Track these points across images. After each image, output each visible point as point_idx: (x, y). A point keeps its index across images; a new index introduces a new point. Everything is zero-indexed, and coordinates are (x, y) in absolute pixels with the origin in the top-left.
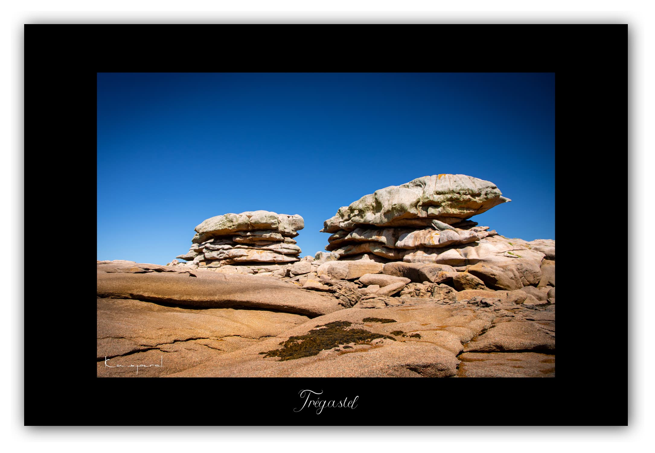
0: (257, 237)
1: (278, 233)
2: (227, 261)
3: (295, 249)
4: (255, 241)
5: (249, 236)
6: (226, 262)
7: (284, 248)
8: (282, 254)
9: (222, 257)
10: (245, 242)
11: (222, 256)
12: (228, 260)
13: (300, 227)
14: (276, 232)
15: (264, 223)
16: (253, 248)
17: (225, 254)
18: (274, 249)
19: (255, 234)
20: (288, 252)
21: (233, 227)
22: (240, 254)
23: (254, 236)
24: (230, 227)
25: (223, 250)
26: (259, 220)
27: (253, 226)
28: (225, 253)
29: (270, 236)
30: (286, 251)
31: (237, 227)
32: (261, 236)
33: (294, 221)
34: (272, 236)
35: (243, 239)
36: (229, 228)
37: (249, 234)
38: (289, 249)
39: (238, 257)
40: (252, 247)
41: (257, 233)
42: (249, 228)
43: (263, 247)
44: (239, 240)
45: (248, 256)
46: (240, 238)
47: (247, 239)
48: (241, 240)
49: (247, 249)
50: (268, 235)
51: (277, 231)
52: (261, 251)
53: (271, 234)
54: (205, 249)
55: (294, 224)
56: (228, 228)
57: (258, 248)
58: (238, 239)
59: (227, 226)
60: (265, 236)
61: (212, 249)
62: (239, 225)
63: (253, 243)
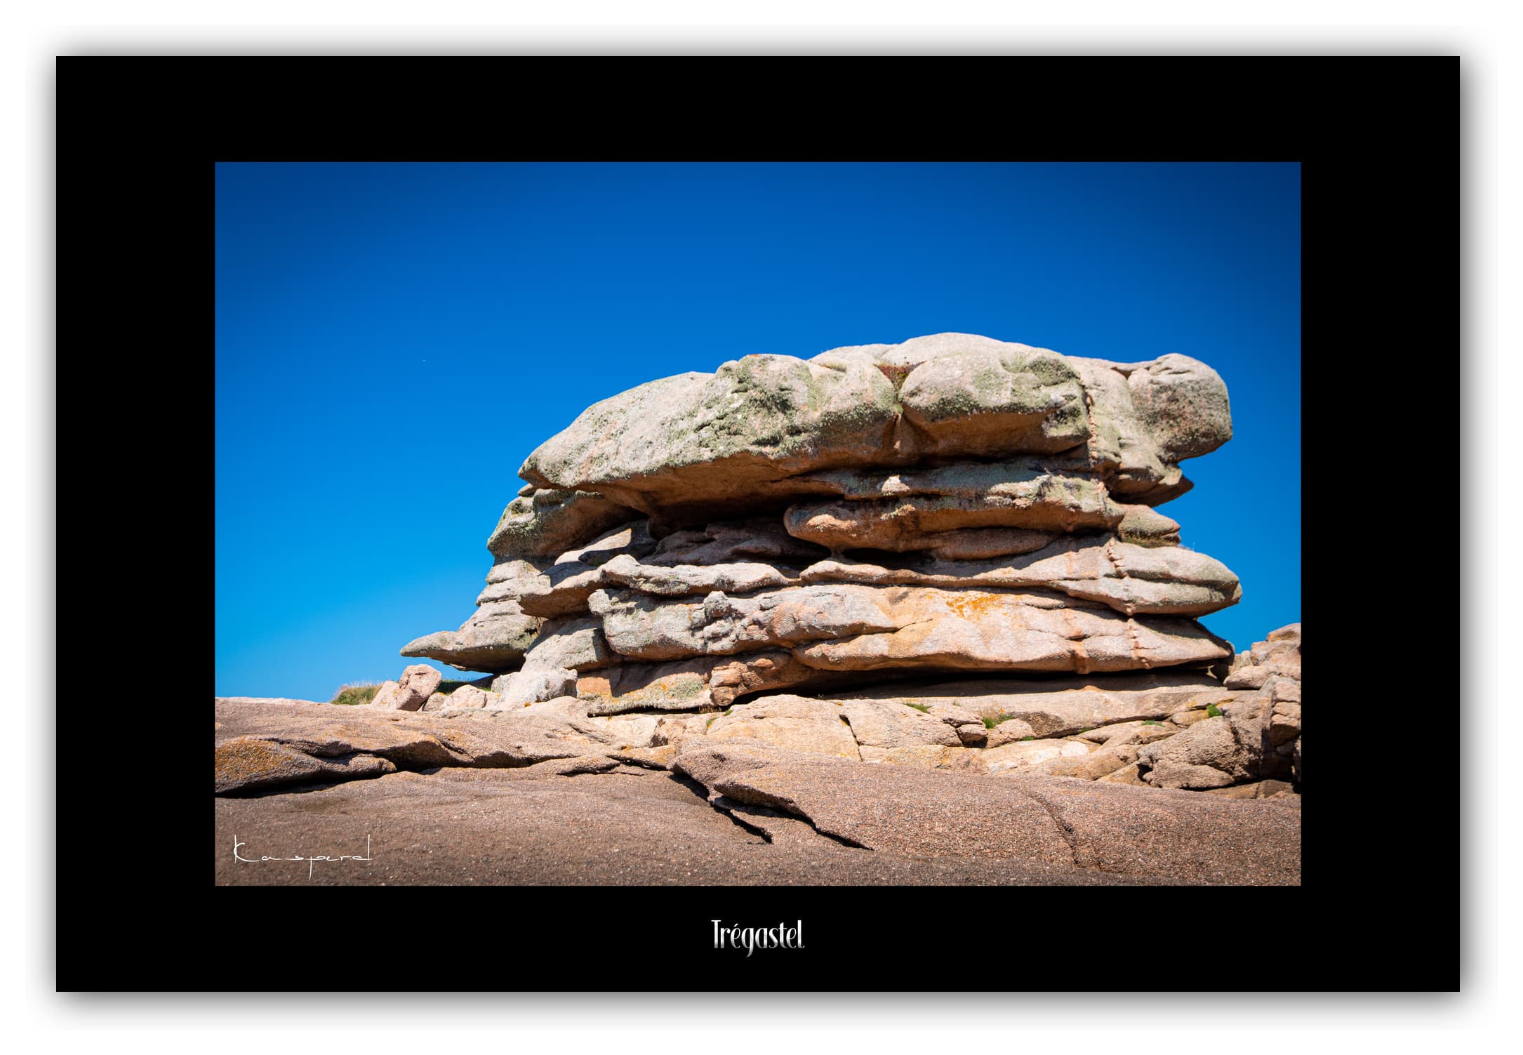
0: (951, 504)
1: (1087, 474)
2: (760, 670)
3: (1211, 578)
4: (929, 534)
5: (895, 499)
6: (747, 674)
7: (1133, 574)
8: (1124, 617)
9: (725, 644)
10: (868, 539)
11: (726, 635)
12: (762, 661)
13: (1204, 435)
14: (1077, 465)
15: (1001, 409)
16: (924, 577)
17: (745, 621)
18: (1071, 585)
19: (934, 488)
20: (1167, 603)
21: (789, 441)
22: (847, 621)
23: (931, 497)
24: (774, 441)
25: (729, 593)
26: (970, 388)
27: (920, 434)
28: (741, 616)
29: (1040, 495)
30: (1150, 593)
31: (815, 443)
32: (980, 497)
33: (1164, 396)
34: (1052, 496)
35: (854, 523)
36: (767, 449)
37: (893, 484)
38: (1166, 578)
39: (833, 640)
40: (914, 574)
41: (950, 481)
42: (897, 445)
43: (986, 571)
44: (830, 530)
45: (894, 630)
46: (837, 516)
47: (884, 517)
48: (844, 525)
49: (879, 584)
50: (1024, 490)
51: (1078, 459)
52: (973, 594)
53: (1044, 484)
54: (601, 593)
55: (1166, 414)
56: (755, 449)
57: (953, 579)
58: (822, 520)
59: (753, 439)
60: (1005, 495)
61: (657, 590)
62: (834, 427)
63: (917, 544)
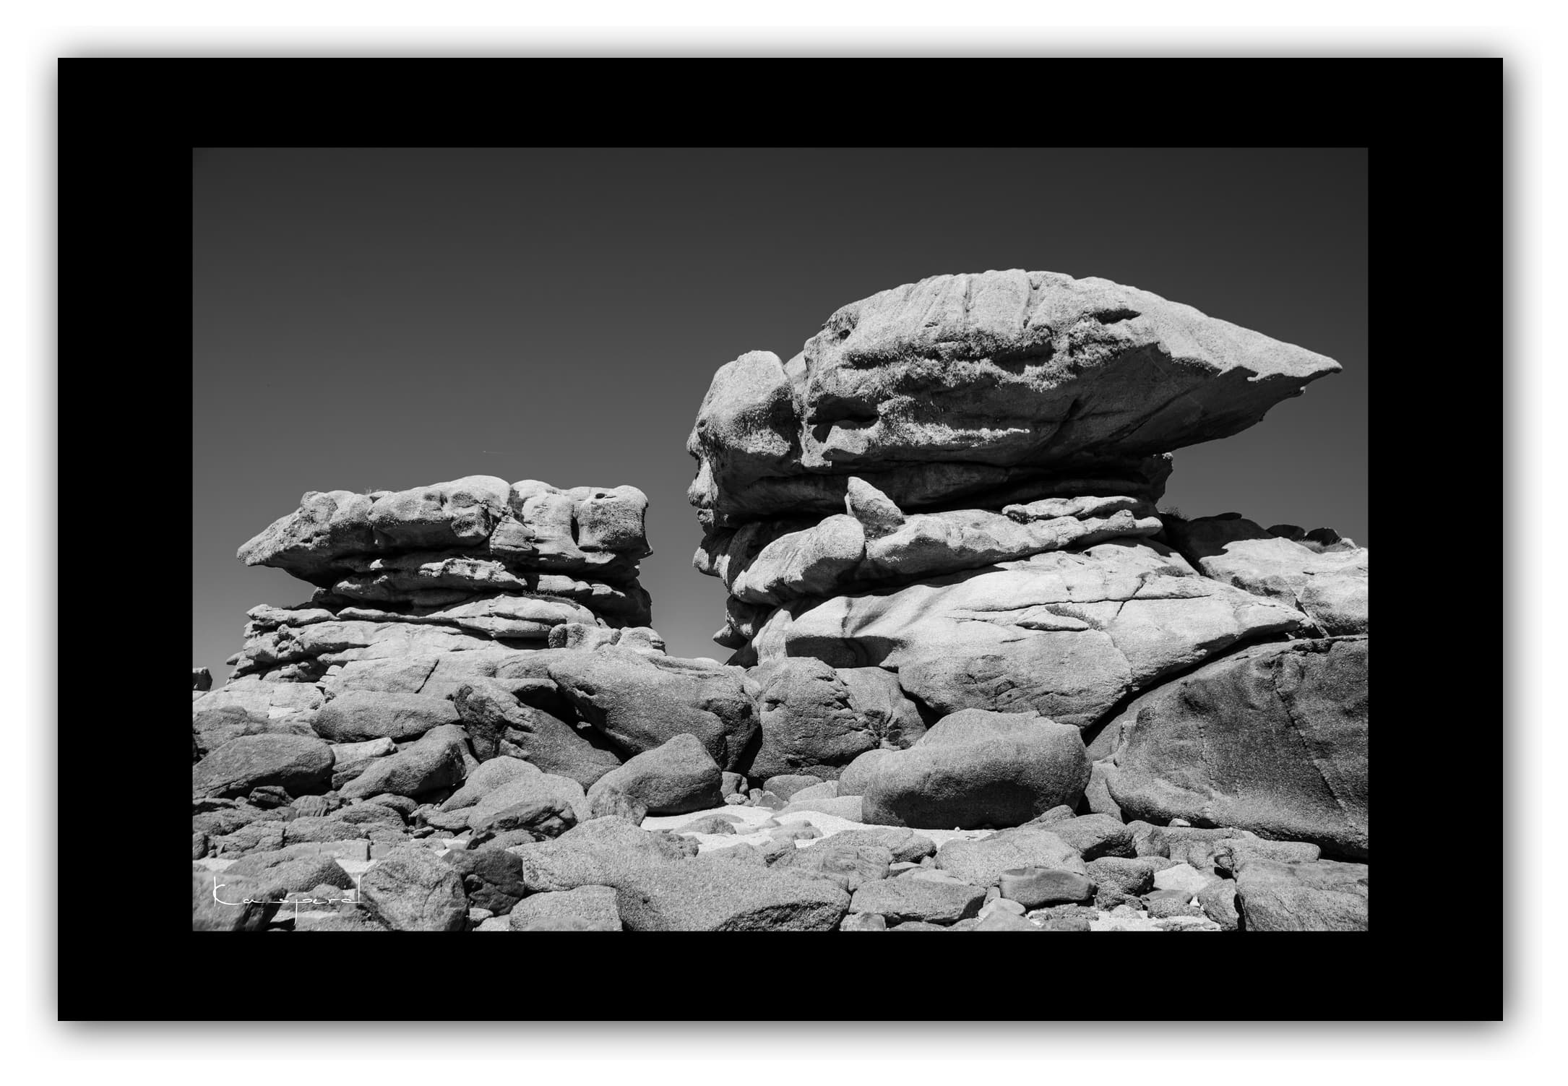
0: (405, 575)
2: (303, 668)
4: (406, 592)
5: (377, 573)
6: (298, 671)
7: (499, 615)
8: (491, 639)
9: (285, 654)
10: (370, 595)
11: (286, 649)
12: (303, 664)
13: (622, 534)
15: (413, 522)
16: (402, 616)
17: (294, 641)
18: (460, 621)
19: (395, 566)
20: (512, 631)
21: (316, 540)
22: (338, 641)
23: (396, 571)
24: (309, 540)
25: (291, 626)
26: (394, 510)
27: (387, 537)
28: (293, 638)
29: (444, 569)
30: (502, 625)
31: (329, 541)
32: (417, 570)
33: (600, 511)
34: (454, 570)
35: (360, 586)
36: (308, 545)
37: (376, 564)
38: (514, 617)
39: (333, 652)
40: (396, 615)
41: (403, 564)
42: (376, 542)
43: (432, 613)
44: (347, 589)
45: (365, 646)
46: (351, 582)
47: (374, 583)
48: (354, 587)
49: (378, 620)
51: (484, 549)
52: (427, 626)
53: (447, 564)
55: (601, 522)
56: (302, 544)
57: (415, 617)
58: (344, 584)
59: (301, 539)
60: (429, 570)
61: (261, 624)
62: (336, 531)
63: (401, 598)
